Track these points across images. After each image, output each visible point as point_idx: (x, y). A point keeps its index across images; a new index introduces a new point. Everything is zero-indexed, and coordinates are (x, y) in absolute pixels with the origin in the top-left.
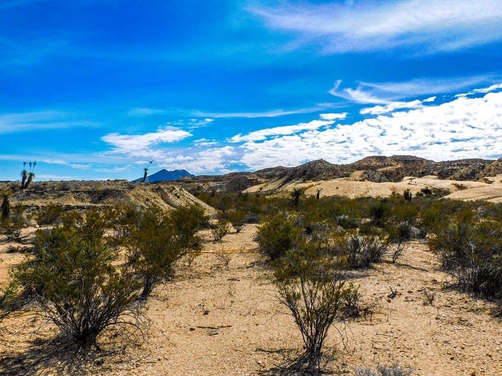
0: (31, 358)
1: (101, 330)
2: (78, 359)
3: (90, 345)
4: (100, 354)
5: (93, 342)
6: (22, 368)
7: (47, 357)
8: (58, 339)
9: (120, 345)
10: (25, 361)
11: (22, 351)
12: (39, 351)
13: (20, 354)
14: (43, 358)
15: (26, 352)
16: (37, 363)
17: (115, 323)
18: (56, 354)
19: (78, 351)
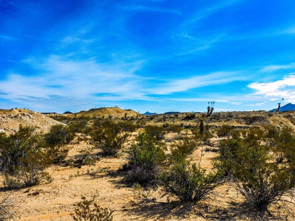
0: (231, 212)
1: (270, 202)
2: (258, 218)
3: (264, 211)
4: (271, 218)
5: (266, 209)
6: (228, 217)
7: (240, 213)
8: (244, 204)
9: (283, 214)
10: (228, 213)
11: (226, 207)
12: (235, 209)
13: (225, 208)
14: (238, 213)
15: (228, 208)
16: (235, 216)
17: (279, 200)
18: (245, 212)
19: (257, 213)
